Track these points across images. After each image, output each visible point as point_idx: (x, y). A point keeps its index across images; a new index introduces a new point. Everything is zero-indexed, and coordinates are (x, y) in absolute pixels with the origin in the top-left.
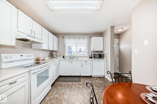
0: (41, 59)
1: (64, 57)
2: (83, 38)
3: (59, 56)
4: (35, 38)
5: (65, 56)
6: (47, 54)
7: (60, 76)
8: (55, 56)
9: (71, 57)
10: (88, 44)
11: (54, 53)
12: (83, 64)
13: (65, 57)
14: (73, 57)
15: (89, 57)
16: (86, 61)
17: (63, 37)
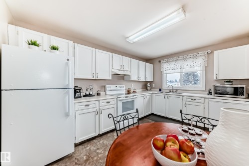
0: (132, 91)
1: (160, 90)
2: (194, 57)
3: (154, 88)
4: (124, 71)
5: (163, 88)
6: (140, 85)
7: (152, 114)
8: (149, 88)
9: (172, 90)
10: (206, 67)
11: (149, 84)
12: (187, 103)
13: (162, 90)
14: (174, 91)
15: (207, 92)
16: (195, 98)
17: (160, 62)
